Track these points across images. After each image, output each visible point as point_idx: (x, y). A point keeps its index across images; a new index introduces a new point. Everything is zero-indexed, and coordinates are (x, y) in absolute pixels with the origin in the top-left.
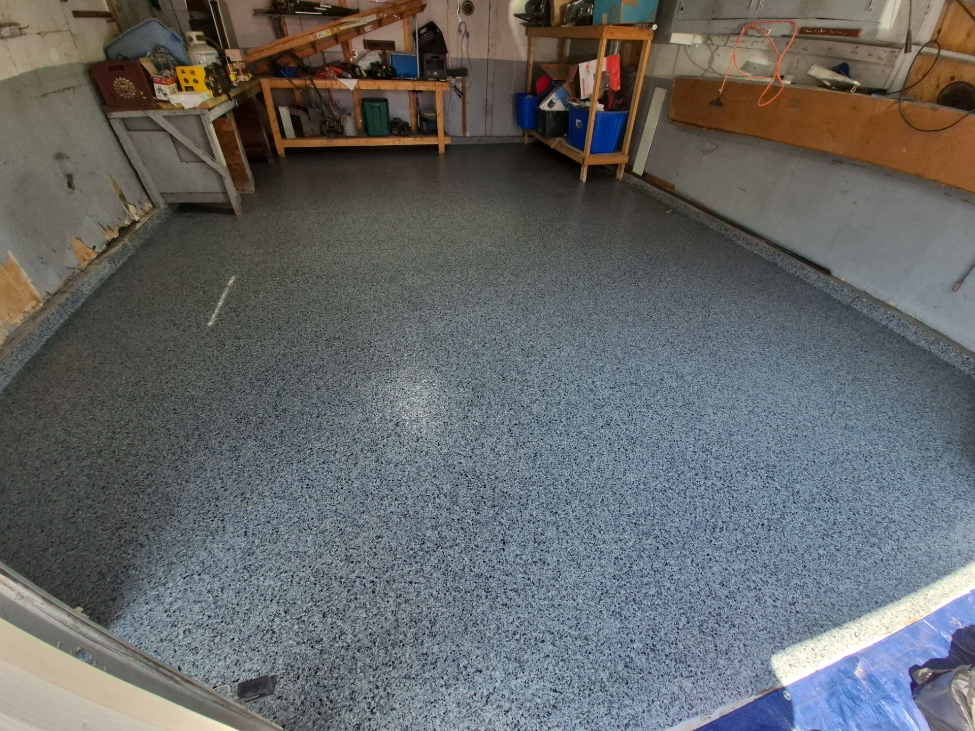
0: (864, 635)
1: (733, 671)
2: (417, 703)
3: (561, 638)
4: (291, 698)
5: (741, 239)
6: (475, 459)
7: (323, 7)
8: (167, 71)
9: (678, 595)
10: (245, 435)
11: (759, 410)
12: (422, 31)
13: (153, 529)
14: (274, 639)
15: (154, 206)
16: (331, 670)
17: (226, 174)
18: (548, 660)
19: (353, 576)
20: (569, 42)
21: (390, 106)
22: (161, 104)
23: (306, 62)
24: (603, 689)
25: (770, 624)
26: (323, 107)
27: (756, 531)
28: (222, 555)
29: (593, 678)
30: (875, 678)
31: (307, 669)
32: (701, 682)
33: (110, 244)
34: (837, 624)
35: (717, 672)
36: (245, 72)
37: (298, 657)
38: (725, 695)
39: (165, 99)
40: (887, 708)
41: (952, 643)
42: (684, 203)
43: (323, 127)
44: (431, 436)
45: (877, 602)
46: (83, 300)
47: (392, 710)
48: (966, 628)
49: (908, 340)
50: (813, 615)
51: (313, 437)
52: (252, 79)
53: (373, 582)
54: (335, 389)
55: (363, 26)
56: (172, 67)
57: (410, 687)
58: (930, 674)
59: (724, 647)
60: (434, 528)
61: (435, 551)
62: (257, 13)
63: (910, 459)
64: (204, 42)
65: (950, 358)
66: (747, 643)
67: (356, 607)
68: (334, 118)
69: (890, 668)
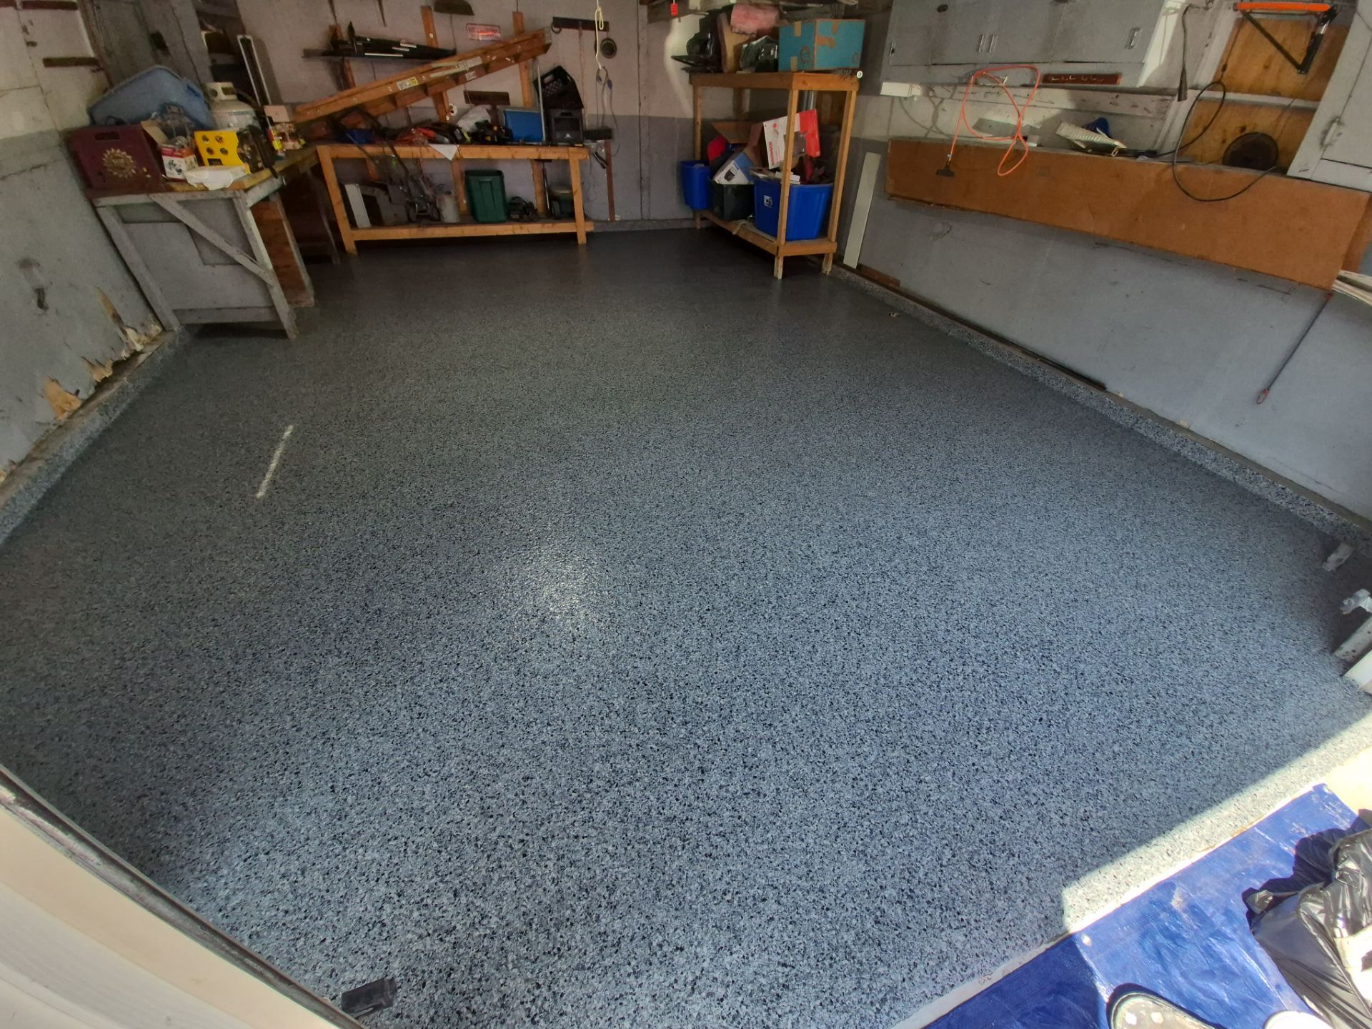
0: (1179, 853)
1: (1016, 914)
2: (595, 1002)
3: (788, 893)
4: (416, 1014)
5: (991, 349)
6: (656, 660)
7: (405, 47)
8: (183, 139)
9: (938, 822)
10: (323, 650)
11: (1026, 570)
12: (547, 79)
13: (193, 794)
14: (385, 935)
15: (164, 329)
16: (471, 970)
17: (272, 280)
18: (773, 924)
19: (494, 836)
20: (748, 92)
21: (506, 180)
22: (173, 185)
23: (382, 121)
24: (849, 956)
25: (1058, 848)
26: (410, 183)
27: (1034, 728)
28: (298, 822)
29: (834, 942)
30: (1199, 909)
31: (435, 972)
32: (976, 933)
33: (101, 386)
34: (1144, 840)
35: (995, 918)
36: (294, 136)
37: (422, 955)
38: (1008, 947)
39: (180, 177)
40: (1219, 948)
41: (1297, 857)
42: (912, 303)
43: (411, 211)
44: (593, 632)
45: (1191, 809)
46: (62, 469)
47: (561, 1015)
48: (1312, 836)
49: (1207, 469)
50: (1112, 832)
51: (424, 646)
52: (305, 146)
53: (522, 841)
54: (451, 577)
55: (464, 72)
56: (188, 132)
57: (585, 982)
58: (1271, 898)
59: (1001, 884)
60: (604, 759)
61: (607, 791)
62: (308, 54)
63: (1219, 621)
64: (233, 97)
65: (1261, 489)
66: (1032, 875)
67: (501, 879)
68: (425, 199)
69: (1217, 894)
